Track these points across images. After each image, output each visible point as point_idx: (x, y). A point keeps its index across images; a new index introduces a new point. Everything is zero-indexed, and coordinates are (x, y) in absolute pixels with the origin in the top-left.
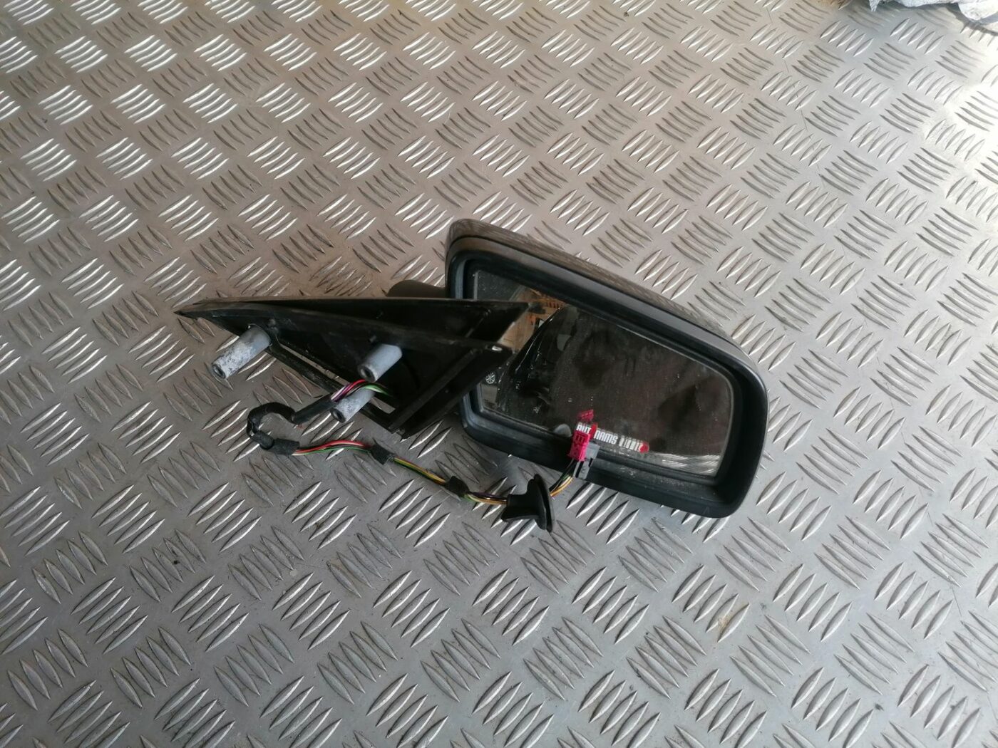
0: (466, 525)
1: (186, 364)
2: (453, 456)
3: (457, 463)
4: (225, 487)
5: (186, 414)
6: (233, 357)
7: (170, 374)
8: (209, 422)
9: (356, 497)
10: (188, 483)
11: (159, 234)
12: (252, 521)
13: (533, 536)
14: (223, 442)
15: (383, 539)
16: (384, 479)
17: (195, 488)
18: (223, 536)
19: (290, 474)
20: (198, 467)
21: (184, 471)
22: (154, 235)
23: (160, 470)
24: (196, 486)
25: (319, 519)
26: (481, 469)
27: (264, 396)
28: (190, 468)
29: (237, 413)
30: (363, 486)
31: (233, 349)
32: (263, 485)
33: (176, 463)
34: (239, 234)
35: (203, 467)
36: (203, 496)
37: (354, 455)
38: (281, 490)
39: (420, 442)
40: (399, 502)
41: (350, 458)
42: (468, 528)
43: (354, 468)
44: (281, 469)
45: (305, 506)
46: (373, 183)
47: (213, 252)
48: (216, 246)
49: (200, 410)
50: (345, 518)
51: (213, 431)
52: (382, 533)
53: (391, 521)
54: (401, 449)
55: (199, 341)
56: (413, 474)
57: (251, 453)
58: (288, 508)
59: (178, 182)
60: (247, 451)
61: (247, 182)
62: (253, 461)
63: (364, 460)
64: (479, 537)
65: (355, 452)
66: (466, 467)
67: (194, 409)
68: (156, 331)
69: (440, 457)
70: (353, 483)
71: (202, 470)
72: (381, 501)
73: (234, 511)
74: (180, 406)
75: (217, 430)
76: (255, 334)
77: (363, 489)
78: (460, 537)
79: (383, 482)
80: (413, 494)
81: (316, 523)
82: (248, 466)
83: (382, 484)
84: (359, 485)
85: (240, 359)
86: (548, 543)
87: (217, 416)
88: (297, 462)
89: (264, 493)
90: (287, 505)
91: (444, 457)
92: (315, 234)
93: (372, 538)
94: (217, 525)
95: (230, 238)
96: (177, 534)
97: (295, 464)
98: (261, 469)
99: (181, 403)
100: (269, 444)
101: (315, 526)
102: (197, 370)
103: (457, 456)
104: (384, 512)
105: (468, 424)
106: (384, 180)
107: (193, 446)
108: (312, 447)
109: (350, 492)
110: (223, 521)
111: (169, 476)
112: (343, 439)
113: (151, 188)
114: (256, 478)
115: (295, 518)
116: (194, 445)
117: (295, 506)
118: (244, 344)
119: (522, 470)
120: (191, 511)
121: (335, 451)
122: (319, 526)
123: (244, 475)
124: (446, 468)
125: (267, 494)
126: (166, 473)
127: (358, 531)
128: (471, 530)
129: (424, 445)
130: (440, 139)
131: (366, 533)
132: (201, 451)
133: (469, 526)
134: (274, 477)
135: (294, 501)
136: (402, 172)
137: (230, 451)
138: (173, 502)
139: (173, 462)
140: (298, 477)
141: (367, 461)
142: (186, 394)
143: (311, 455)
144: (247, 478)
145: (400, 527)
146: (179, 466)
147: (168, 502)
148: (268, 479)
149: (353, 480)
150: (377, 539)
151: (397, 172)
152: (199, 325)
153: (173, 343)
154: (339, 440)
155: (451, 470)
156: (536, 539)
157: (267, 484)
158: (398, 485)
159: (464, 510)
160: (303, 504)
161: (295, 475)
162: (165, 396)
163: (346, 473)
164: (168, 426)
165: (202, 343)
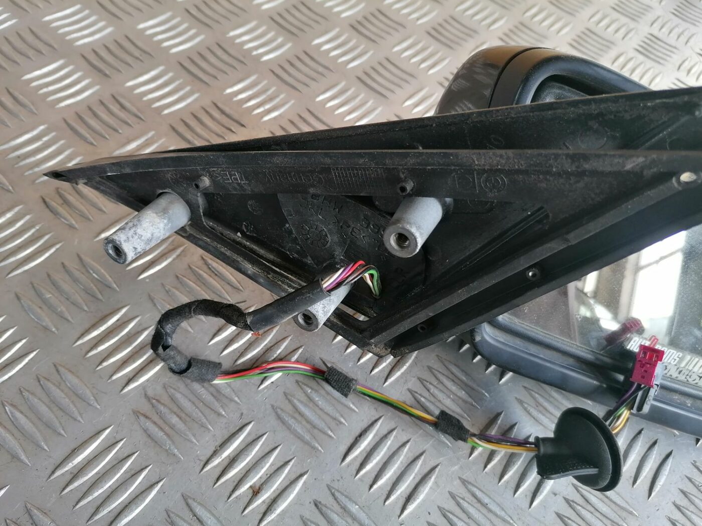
0: (464, 482)
1: (51, 255)
2: (431, 383)
3: (436, 392)
4: (108, 431)
5: (47, 322)
6: (139, 231)
7: (26, 268)
8: (82, 335)
9: (307, 443)
10: (48, 425)
11: (21, 97)
12: (152, 486)
13: (555, 494)
14: (105, 364)
15: (354, 508)
16: (342, 416)
17: (60, 434)
18: (105, 512)
19: (207, 411)
20: (66, 402)
21: (43, 409)
22: (15, 99)
23: (4, 406)
24: (62, 432)
25: (254, 480)
26: (470, 400)
27: (164, 300)
28: (54, 403)
29: (124, 323)
30: (314, 427)
31: (139, 221)
32: (167, 428)
33: (30, 397)
34: (127, 105)
35: (72, 402)
36: (73, 446)
37: (297, 382)
38: (194, 436)
39: (384, 365)
40: (369, 449)
41: (291, 385)
42: (470, 487)
43: (299, 400)
44: (193, 403)
45: (232, 461)
46: (287, 67)
47: (93, 122)
48: (95, 115)
49: (70, 318)
50: (293, 477)
51: (88, 349)
52: (350, 499)
53: (361, 480)
54: (359, 373)
55: (71, 227)
56: (383, 408)
57: (148, 380)
58: (207, 463)
59: (50, 46)
60: (141, 377)
61: (137, 53)
62: (150, 393)
63: (312, 389)
64: (486, 500)
65: (300, 379)
66: (449, 397)
67: (62, 317)
68: (9, 210)
69: (413, 384)
70: (299, 422)
71: (71, 406)
72: (343, 449)
73: (122, 471)
74: (39, 310)
75: (95, 346)
76: (171, 202)
77: (316, 431)
78: (461, 501)
79: (342, 420)
80: (385, 436)
81: (251, 487)
82: (144, 400)
83: (341, 423)
84: (308, 426)
85: (149, 235)
86: (576, 503)
87: (94, 326)
88: (217, 393)
89: (168, 442)
90: (204, 459)
91: (418, 383)
92: (223, 112)
93: (336, 507)
94: (96, 494)
95: (115, 109)
96: (28, 511)
97: (212, 395)
98: (163, 404)
99: (40, 307)
100: (184, 366)
101: (251, 491)
102: (66, 263)
103: (435, 383)
104: (349, 465)
105: (483, 337)
106: (298, 64)
107: (58, 371)
108: (237, 372)
109: (300, 438)
110: (105, 488)
111: (18, 415)
112: (280, 359)
113: (15, 48)
114: (156, 418)
115: (218, 479)
116: (60, 368)
117: (216, 461)
118: (155, 215)
119: (521, 402)
120: (53, 472)
121: (271, 376)
122: (256, 492)
123: (137, 413)
124: (423, 399)
125: (173, 442)
126: (12, 409)
127: (314, 497)
128: (474, 489)
129: (390, 367)
130: (355, 33)
131: (326, 499)
132: (70, 377)
133: (470, 483)
134: (183, 415)
135: (215, 453)
136: (319, 59)
137: (114, 377)
138: (23, 457)
139: (26, 394)
140: (219, 414)
141: (316, 391)
142: (48, 296)
143: (236, 382)
144: (142, 418)
145: (375, 487)
146: (36, 400)
147: (15, 457)
148: (175, 420)
149: (299, 418)
150: (344, 508)
151: (312, 58)
152: (79, 193)
153: (33, 227)
154: (275, 361)
155: (431, 402)
156: (560, 499)
157: (172, 427)
158: (364, 425)
159: (458, 459)
160: (229, 456)
161: (215, 412)
162: (18, 298)
163: (289, 408)
164: (20, 340)
165: (75, 228)
